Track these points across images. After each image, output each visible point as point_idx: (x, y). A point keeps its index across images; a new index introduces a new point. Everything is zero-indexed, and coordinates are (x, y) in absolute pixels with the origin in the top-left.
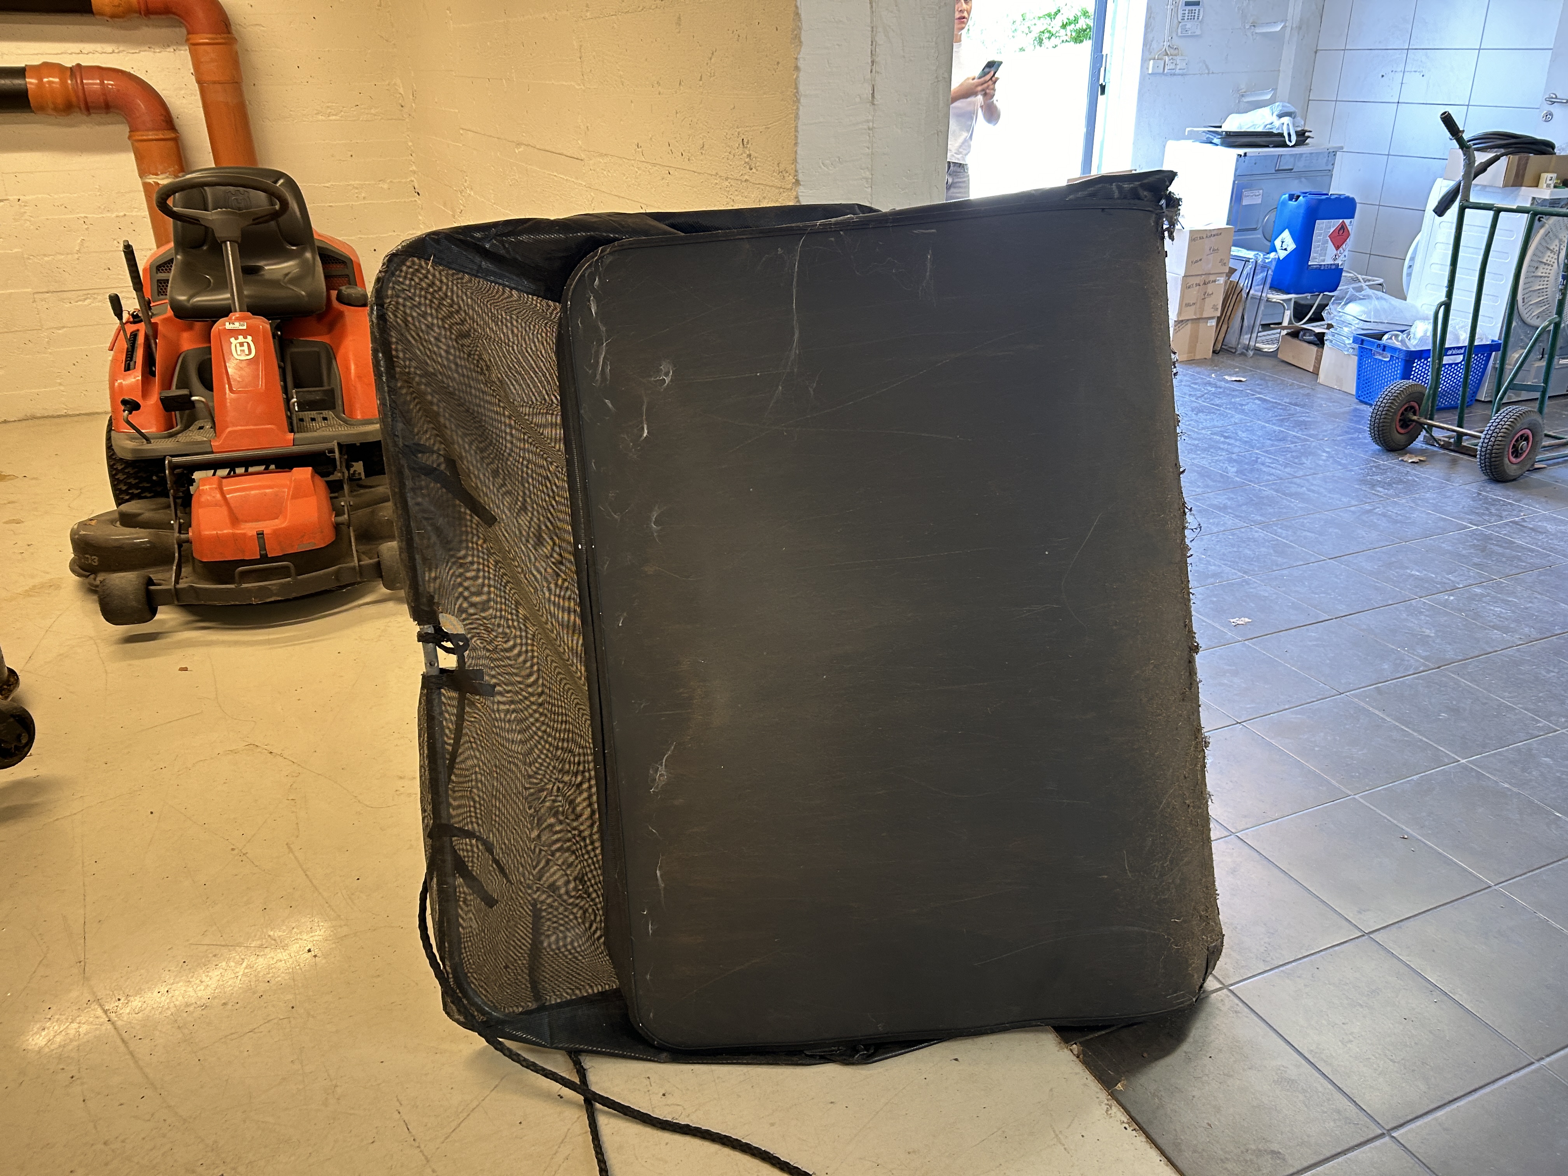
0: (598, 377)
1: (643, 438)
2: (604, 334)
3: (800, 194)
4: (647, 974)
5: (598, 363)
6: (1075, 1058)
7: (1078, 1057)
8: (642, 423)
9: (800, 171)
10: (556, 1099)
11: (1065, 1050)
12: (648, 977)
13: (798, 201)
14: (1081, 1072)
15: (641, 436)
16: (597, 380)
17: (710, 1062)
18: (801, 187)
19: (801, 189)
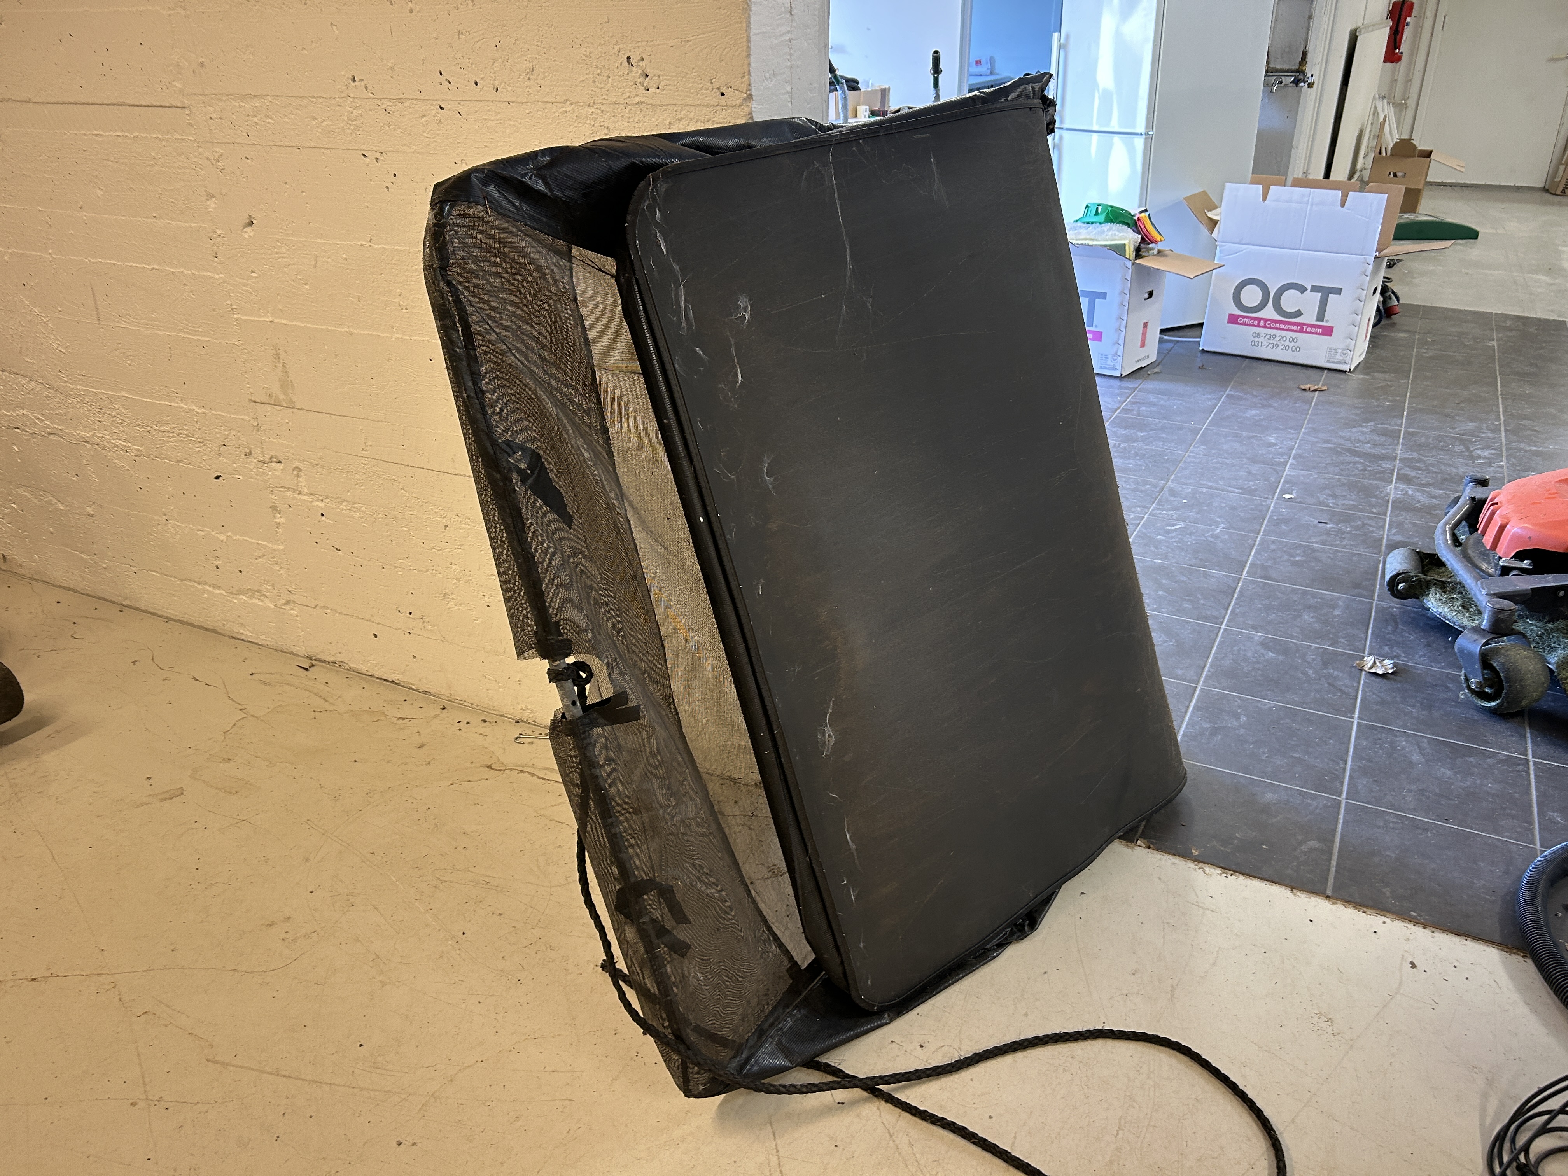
0: (684, 324)
1: (738, 385)
2: (679, 273)
3: (753, 109)
4: (860, 943)
5: (680, 307)
6: (1148, 850)
7: (1149, 847)
8: (734, 367)
9: (753, 85)
10: (839, 1107)
11: (1136, 848)
12: (861, 945)
13: (752, 118)
14: (1161, 856)
15: (737, 382)
16: (684, 328)
17: (927, 997)
18: (754, 103)
19: (754, 105)
